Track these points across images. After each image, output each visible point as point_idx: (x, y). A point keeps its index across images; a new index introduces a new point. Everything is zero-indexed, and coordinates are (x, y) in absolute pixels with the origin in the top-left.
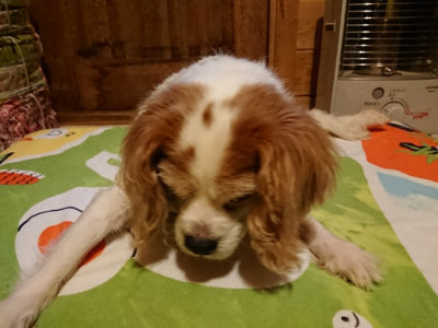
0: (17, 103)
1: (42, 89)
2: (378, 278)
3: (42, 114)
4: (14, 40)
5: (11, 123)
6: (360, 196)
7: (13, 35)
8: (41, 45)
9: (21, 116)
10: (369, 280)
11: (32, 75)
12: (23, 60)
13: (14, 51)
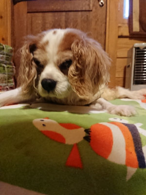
1: (12, 86)
4: (5, 66)
7: (5, 64)
8: (15, 70)
11: (9, 81)
13: (4, 69)
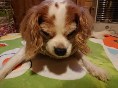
0: (5, 27)
1: (13, 24)
2: (109, 78)
3: (12, 30)
4: (6, 10)
5: (3, 32)
6: (103, 54)
8: (13, 12)
9: (6, 30)
10: (106, 79)
11: (10, 20)
12: (8, 15)
13: (6, 13)
